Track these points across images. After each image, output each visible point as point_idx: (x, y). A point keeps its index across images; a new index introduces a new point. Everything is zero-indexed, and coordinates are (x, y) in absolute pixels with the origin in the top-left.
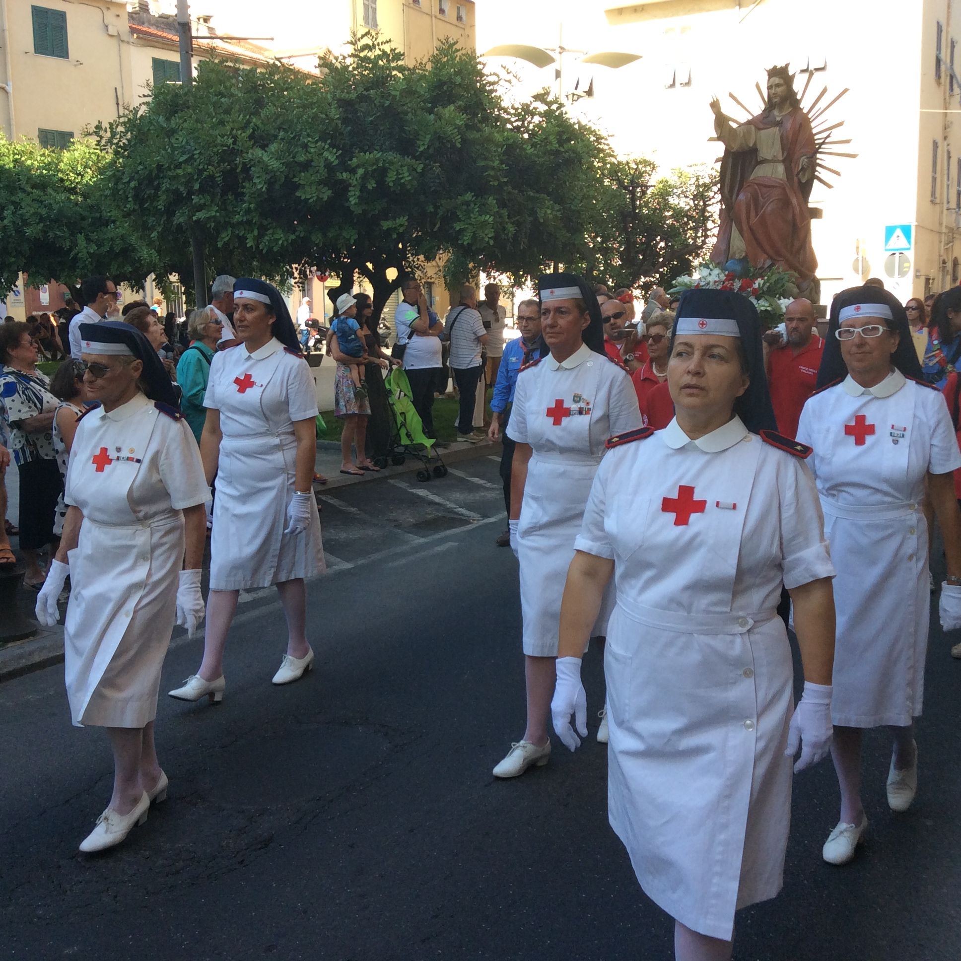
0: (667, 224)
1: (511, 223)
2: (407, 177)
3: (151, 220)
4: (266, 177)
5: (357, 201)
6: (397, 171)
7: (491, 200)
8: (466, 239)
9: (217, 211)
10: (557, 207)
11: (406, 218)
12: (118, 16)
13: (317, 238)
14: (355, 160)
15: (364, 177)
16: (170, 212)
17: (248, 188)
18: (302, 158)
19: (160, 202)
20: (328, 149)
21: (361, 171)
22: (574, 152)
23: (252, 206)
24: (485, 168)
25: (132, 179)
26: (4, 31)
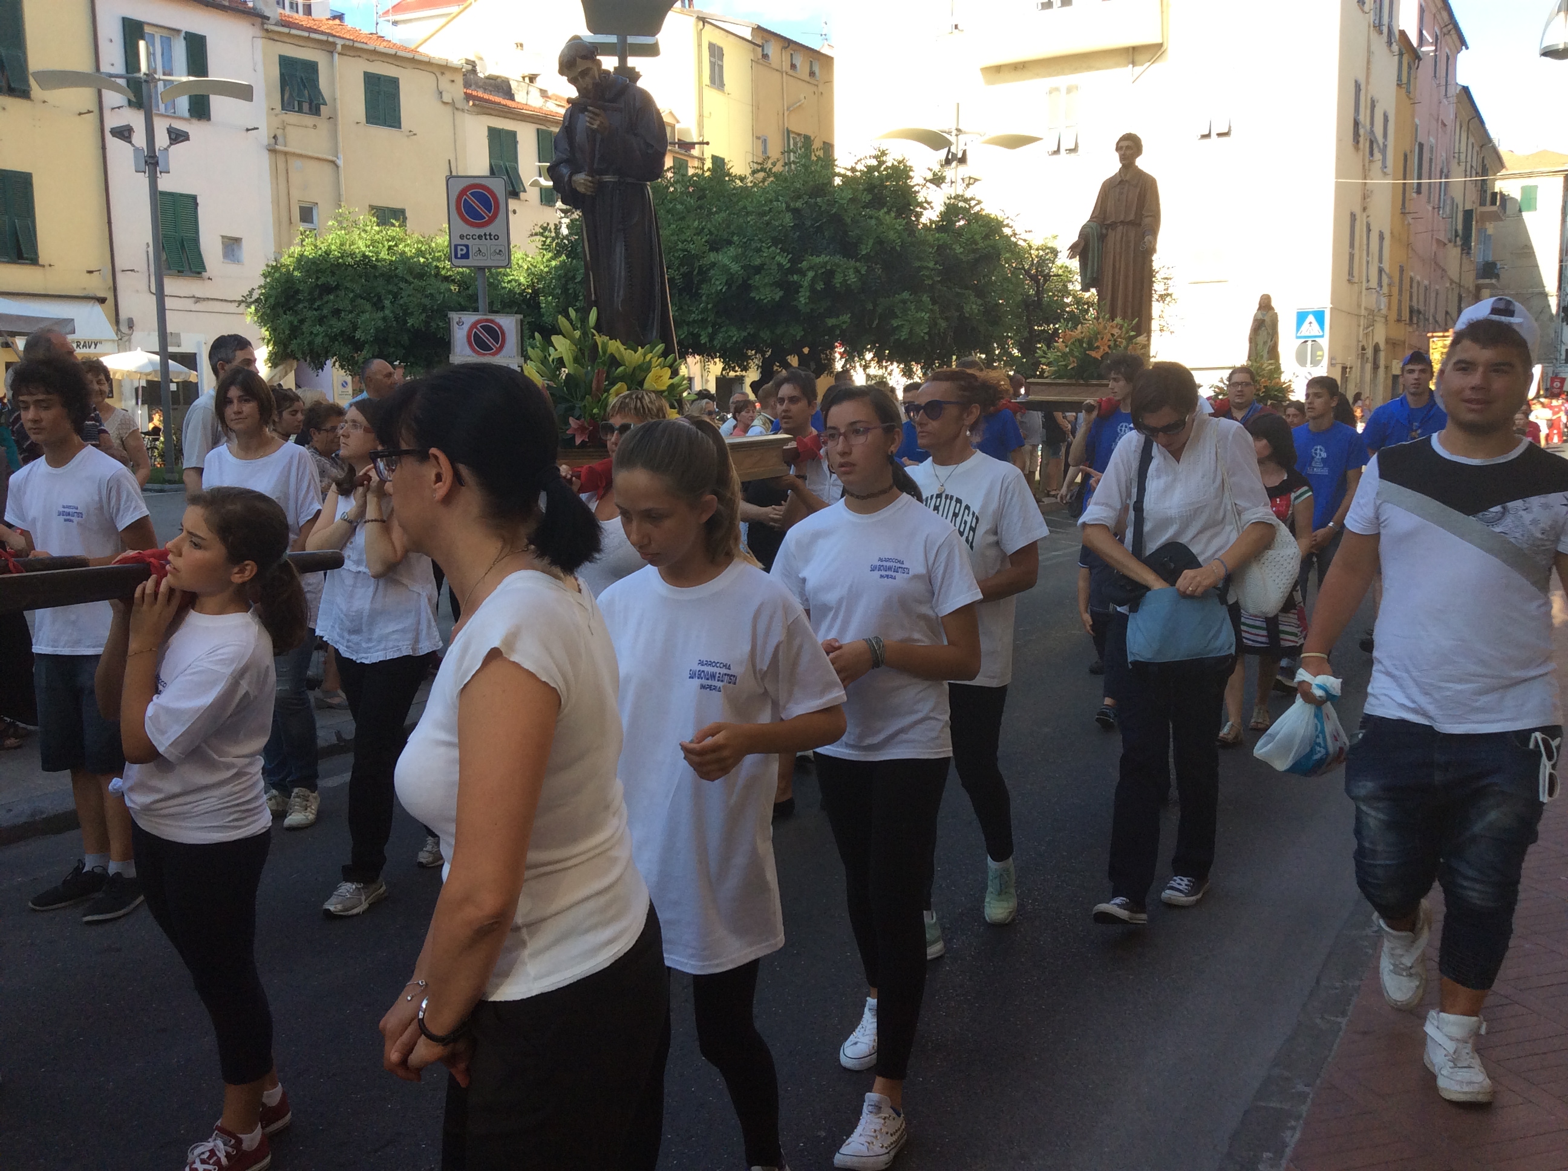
0: (1067, 312)
1: (942, 318)
2: (852, 278)
4: (724, 281)
5: (807, 301)
6: (844, 272)
7: (925, 298)
8: (904, 335)
10: (979, 302)
11: (849, 315)
12: (453, 81)
13: (765, 335)
14: (804, 263)
15: (814, 280)
17: (705, 289)
18: (757, 262)
20: (779, 253)
21: (811, 274)
22: (993, 247)
23: (710, 306)
24: (921, 268)
26: (335, 99)
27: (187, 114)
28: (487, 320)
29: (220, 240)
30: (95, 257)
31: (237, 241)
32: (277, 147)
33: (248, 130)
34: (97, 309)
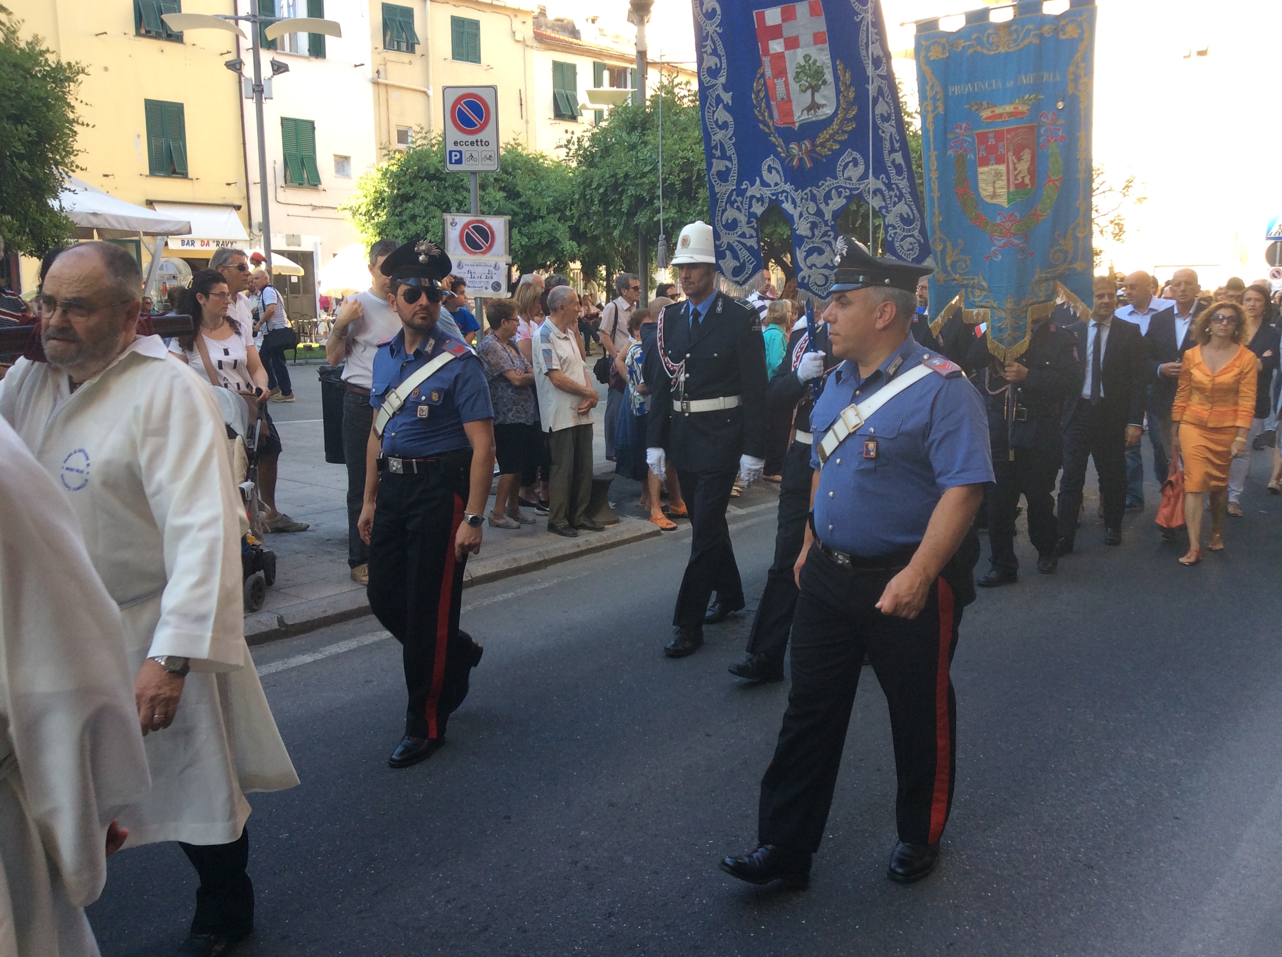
3: (613, 221)
9: (675, 213)
12: (524, 22)
16: (631, 214)
19: (624, 205)
25: (599, 186)
26: (427, 39)
27: (307, 53)
28: (478, 221)
29: (333, 158)
30: (234, 173)
31: (347, 159)
32: (380, 80)
33: (356, 66)
34: (234, 215)
